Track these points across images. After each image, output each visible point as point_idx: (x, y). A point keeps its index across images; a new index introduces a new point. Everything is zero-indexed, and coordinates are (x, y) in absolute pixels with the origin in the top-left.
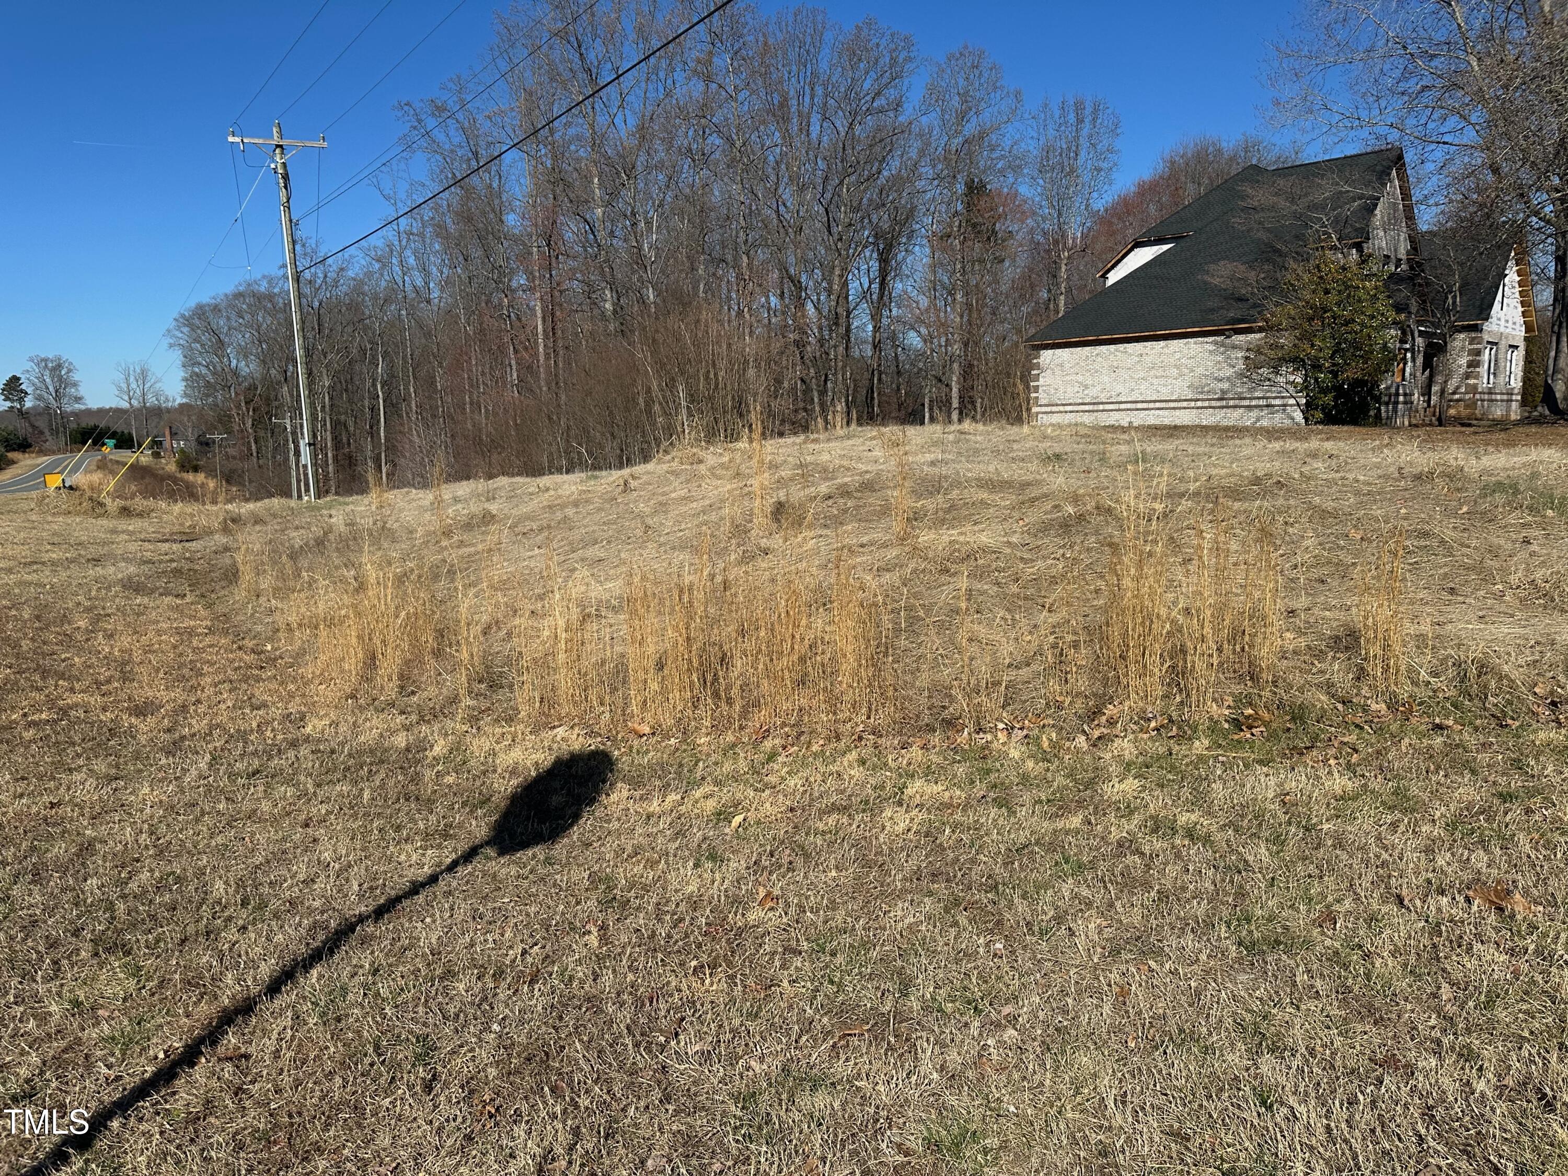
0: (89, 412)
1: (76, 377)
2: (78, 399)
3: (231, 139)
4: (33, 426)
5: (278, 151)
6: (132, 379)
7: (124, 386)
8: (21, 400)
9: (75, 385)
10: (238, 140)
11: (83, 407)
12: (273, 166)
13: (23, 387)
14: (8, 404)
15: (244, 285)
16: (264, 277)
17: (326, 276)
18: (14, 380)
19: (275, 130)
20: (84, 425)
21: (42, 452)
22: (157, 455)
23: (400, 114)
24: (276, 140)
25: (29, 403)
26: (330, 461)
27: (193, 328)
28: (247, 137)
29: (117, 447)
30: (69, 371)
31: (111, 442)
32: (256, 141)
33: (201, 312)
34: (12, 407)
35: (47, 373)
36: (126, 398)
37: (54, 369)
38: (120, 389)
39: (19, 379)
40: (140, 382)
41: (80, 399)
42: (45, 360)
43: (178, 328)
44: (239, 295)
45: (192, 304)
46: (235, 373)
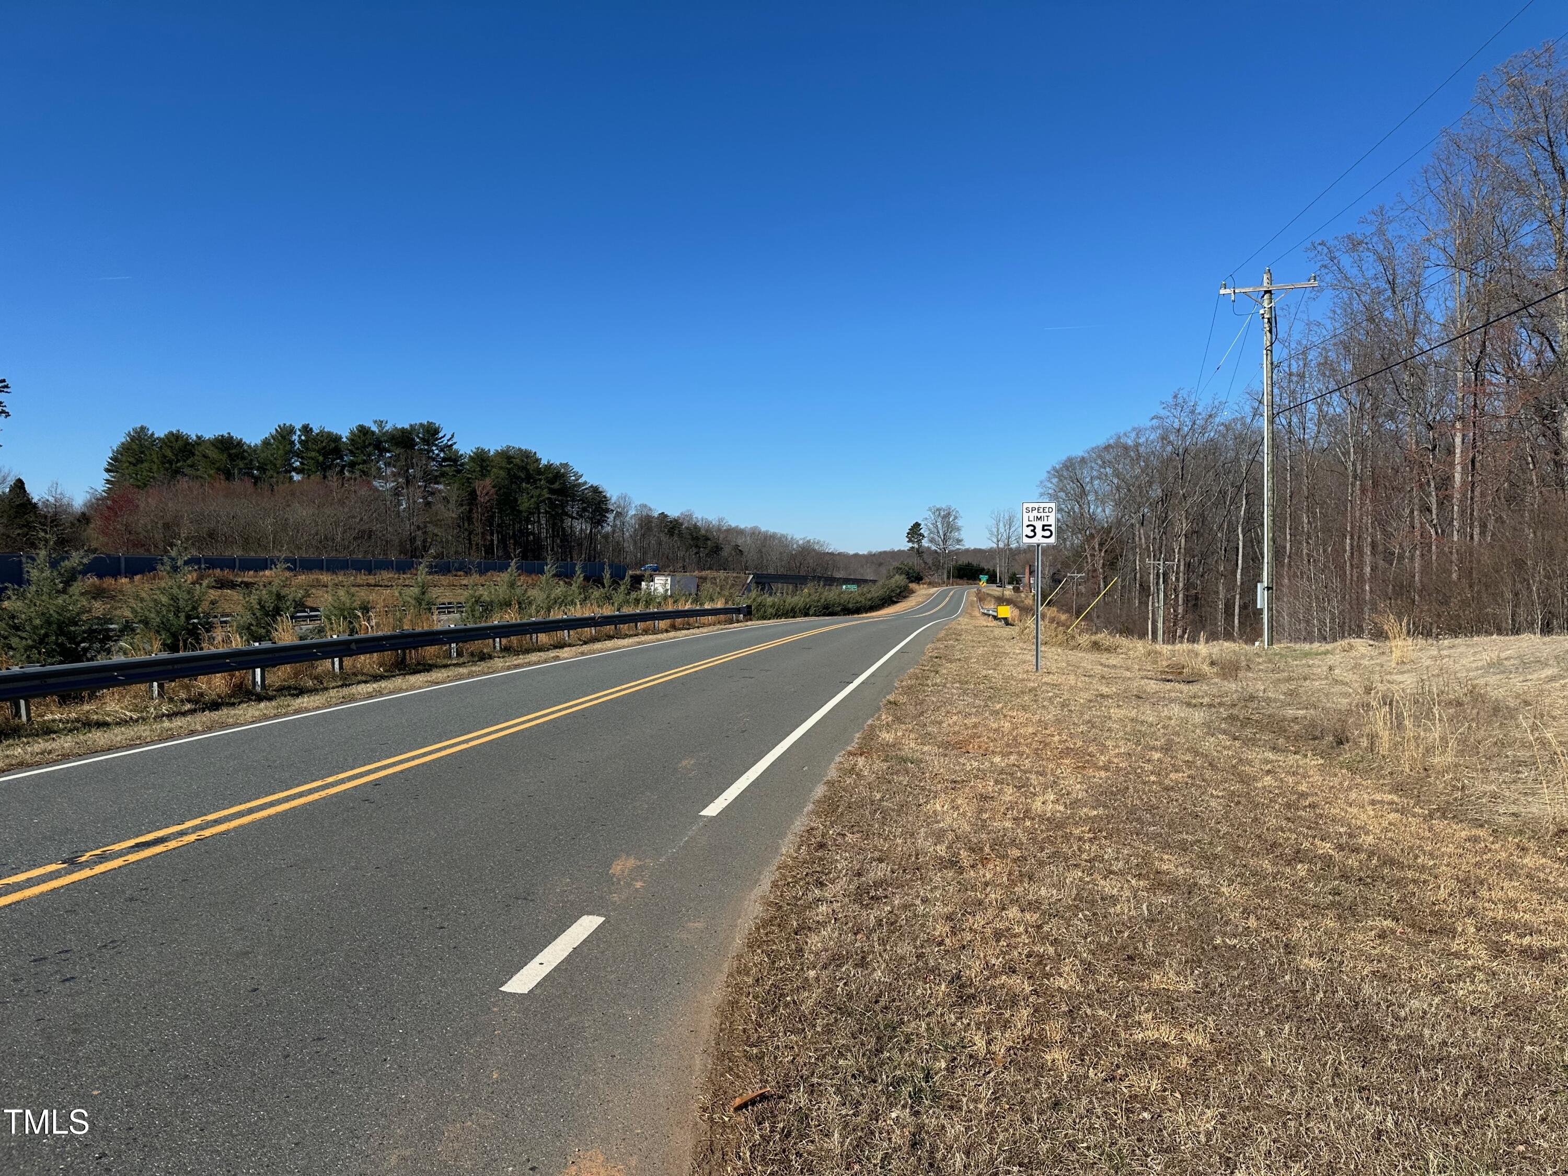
0: (967, 551)
1: (959, 523)
2: (959, 541)
3: (1222, 291)
4: (925, 563)
5: (1267, 296)
6: (1001, 525)
7: (995, 530)
8: (919, 542)
9: (958, 529)
10: (1228, 291)
11: (963, 548)
12: (1262, 311)
13: (922, 531)
14: (910, 545)
15: (1115, 437)
16: (1134, 429)
17: (1194, 424)
18: (917, 525)
19: (1265, 277)
20: (960, 563)
21: (931, 584)
22: (1017, 590)
23: (1312, 254)
24: (1266, 285)
25: (925, 543)
26: (1180, 602)
27: (1060, 477)
28: (1239, 287)
29: (988, 582)
30: (956, 518)
31: (984, 578)
32: (1247, 290)
33: (1069, 465)
34: (913, 548)
35: (940, 520)
36: (995, 540)
37: (944, 517)
38: (992, 533)
39: (919, 525)
40: (1007, 527)
41: (961, 541)
42: (938, 510)
43: (1049, 480)
44: (1107, 448)
45: (1063, 458)
46: (1092, 518)
